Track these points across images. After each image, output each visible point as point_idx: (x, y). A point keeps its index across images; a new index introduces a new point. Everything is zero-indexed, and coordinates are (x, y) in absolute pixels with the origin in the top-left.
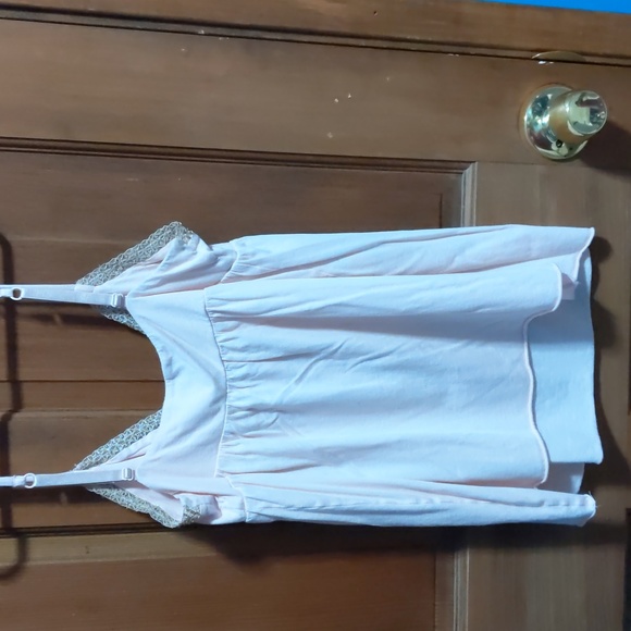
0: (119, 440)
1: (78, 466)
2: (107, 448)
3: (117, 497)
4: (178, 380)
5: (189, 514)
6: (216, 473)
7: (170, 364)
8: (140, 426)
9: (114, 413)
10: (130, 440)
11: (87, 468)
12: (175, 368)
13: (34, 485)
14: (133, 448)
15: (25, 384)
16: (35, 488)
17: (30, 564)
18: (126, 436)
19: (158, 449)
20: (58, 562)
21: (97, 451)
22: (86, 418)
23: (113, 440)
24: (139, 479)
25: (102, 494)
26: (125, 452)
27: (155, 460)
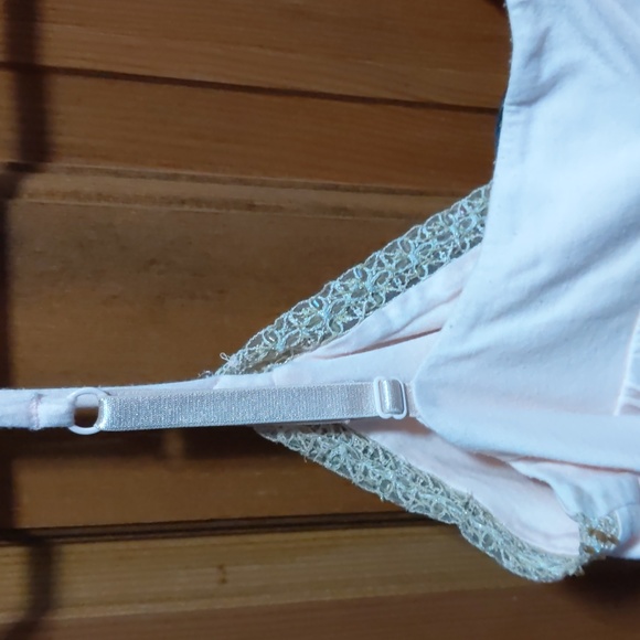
0: (353, 284)
1: (233, 361)
2: (315, 308)
3: (348, 462)
4: (547, 109)
5: (594, 543)
6: (622, 399)
7: (537, 54)
8: (412, 245)
9: (332, 199)
10: (385, 288)
11: (258, 368)
12: (549, 68)
13: (102, 425)
14: (393, 312)
15: (61, 80)
16: (101, 434)
17: (65, 616)
18: (373, 273)
19: (477, 322)
20: (142, 609)
21: (288, 316)
22: (251, 206)
23: (336, 284)
24: (421, 414)
25: (305, 450)
26: (372, 326)
27: (468, 357)
